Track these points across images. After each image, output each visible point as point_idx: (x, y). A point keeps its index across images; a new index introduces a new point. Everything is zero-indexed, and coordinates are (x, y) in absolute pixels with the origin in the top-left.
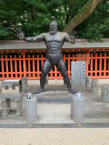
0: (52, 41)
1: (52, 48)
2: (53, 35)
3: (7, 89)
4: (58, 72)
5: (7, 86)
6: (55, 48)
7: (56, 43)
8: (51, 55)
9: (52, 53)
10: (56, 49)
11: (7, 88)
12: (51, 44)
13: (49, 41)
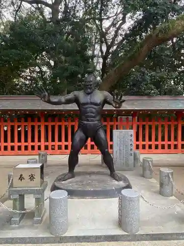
0: (87, 104)
1: (88, 113)
2: (90, 95)
3: (21, 180)
4: (93, 143)
5: (21, 175)
6: (92, 112)
7: (93, 106)
8: (86, 122)
9: (88, 121)
10: (93, 115)
11: (21, 178)
12: (87, 108)
13: (83, 103)
